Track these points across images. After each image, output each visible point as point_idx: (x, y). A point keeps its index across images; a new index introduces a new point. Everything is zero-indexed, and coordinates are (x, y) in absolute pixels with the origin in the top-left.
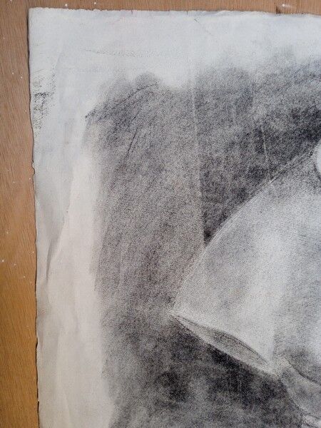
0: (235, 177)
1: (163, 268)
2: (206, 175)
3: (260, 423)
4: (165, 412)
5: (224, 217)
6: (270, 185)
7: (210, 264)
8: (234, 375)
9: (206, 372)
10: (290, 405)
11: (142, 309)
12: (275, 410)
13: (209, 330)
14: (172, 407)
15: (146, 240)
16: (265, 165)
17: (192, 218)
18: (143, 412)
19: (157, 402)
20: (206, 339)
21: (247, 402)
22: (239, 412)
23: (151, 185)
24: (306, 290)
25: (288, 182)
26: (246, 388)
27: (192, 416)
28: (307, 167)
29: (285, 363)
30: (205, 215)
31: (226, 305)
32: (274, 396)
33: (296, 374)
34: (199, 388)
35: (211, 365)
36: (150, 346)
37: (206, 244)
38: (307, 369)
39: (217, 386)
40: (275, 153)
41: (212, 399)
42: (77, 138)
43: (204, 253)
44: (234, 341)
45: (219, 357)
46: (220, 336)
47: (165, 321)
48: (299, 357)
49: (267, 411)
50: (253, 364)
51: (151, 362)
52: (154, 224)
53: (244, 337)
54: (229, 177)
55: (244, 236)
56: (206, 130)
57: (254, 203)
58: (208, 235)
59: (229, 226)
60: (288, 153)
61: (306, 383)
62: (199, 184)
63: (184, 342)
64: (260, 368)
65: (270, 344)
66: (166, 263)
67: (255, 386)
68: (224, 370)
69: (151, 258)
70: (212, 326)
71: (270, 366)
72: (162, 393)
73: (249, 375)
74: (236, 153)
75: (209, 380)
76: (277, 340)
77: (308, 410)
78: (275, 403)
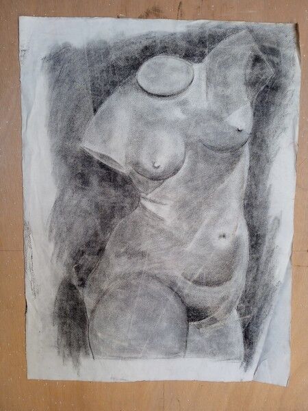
0: (105, 85)
1: (76, 125)
2: (93, 84)
3: (122, 197)
4: (80, 191)
5: (101, 103)
6: (120, 88)
7: (97, 123)
8: (110, 174)
9: (97, 172)
10: (134, 188)
11: (68, 144)
12: (128, 190)
13: (97, 153)
14: (83, 189)
15: (69, 113)
16: (117, 80)
17: (88, 103)
18: (70, 192)
19: (76, 187)
20: (97, 158)
21: (116, 187)
22: (113, 191)
23: (70, 88)
24: (137, 135)
25: (127, 87)
26: (115, 180)
27: (91, 193)
28: (134, 81)
29: (131, 168)
30: (93, 102)
31: (104, 142)
32: (127, 183)
33: (136, 173)
34: (94, 180)
35: (99, 169)
36: (72, 160)
37: (95, 115)
38: (140, 170)
39: (102, 179)
40: (121, 75)
41: (100, 185)
42: (38, 68)
43: (94, 118)
44: (109, 158)
45: (103, 166)
46: (103, 156)
47: (78, 149)
48: (136, 165)
49: (125, 191)
50: (117, 169)
51: (72, 168)
52: (72, 105)
53: (113, 156)
54: (103, 85)
55: (110, 110)
56: (92, 65)
57: (113, 96)
58: (95, 111)
59: (103, 107)
60: (126, 75)
61: (140, 177)
62: (90, 88)
63: (87, 159)
64: (120, 170)
65: (124, 159)
66: (78, 123)
67: (119, 179)
68: (105, 172)
69: (71, 120)
70: (99, 151)
71: (124, 170)
72: (78, 182)
73: (116, 174)
74: (105, 74)
75: (99, 176)
76: (126, 157)
77: (142, 190)
78: (128, 187)
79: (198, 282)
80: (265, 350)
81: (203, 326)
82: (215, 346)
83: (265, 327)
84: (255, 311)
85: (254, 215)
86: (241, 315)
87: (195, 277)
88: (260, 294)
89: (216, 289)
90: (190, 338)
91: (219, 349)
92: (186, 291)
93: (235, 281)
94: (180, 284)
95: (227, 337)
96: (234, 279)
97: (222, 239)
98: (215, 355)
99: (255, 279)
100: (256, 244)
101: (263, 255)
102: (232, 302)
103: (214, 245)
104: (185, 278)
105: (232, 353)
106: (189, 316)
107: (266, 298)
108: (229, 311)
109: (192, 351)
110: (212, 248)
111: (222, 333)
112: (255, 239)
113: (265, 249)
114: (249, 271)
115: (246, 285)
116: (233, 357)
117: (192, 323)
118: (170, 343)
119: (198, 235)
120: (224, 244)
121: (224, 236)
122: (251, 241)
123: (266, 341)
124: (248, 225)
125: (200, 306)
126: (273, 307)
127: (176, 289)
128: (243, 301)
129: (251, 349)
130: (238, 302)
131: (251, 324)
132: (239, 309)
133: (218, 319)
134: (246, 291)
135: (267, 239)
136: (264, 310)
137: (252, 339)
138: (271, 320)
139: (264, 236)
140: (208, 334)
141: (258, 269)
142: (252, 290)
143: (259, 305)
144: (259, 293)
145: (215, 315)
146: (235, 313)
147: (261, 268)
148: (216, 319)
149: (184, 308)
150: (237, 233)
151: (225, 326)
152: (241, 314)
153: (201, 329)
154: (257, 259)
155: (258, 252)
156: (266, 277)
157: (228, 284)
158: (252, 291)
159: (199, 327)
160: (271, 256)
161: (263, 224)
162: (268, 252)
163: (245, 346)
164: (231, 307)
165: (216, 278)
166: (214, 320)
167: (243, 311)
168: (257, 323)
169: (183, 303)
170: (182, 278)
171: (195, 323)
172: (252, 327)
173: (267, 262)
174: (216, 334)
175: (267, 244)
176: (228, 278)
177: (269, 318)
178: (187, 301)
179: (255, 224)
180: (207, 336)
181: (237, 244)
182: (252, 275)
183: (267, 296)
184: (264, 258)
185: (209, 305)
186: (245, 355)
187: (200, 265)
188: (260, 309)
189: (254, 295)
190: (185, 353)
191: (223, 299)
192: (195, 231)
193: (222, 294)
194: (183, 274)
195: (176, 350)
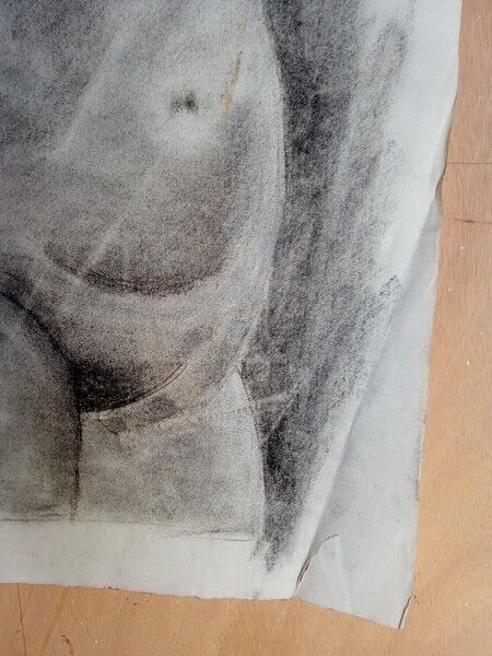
79: (104, 279)
80: (335, 509)
81: (130, 423)
82: (169, 488)
83: (337, 433)
84: (305, 377)
85: (304, 16)
86: (256, 391)
87: (94, 259)
88: (321, 321)
89: (170, 302)
90: (88, 462)
91: (185, 498)
92: (66, 309)
93: (235, 276)
94: (41, 284)
95: (210, 462)
96: (230, 268)
97: (185, 116)
98: (169, 517)
99: (306, 271)
100: (312, 135)
101: (338, 179)
102: (224, 347)
103: (155, 138)
104: (59, 262)
105: (227, 512)
106: (79, 394)
107: (344, 336)
108: (214, 376)
109: (96, 502)
110: (147, 151)
111: (192, 449)
112: (307, 114)
113: (343, 157)
114: (284, 240)
115: (273, 290)
116: (231, 524)
117: (93, 415)
118: (24, 476)
119: (91, 99)
120: (191, 137)
121: (190, 104)
122: (292, 123)
123: (340, 480)
124: (282, 56)
125: (117, 358)
126: (368, 368)
127: (28, 303)
128: (261, 345)
129: (291, 501)
130: (244, 349)
131: (289, 423)
132: (247, 374)
133: (179, 405)
134: (272, 312)
135: (353, 113)
136: (334, 376)
137: (291, 469)
138: (358, 413)
139: (344, 101)
140: (146, 452)
141: (316, 234)
142: (294, 306)
143: (319, 362)
144: (320, 318)
145: (169, 390)
146: (235, 384)
147: (330, 228)
148: (172, 404)
149: (61, 367)
150: (239, 92)
151: (204, 427)
152: (254, 388)
153: (123, 435)
154: (317, 195)
155: (319, 166)
156: (345, 260)
157: (208, 287)
158: (295, 311)
159: (118, 427)
160: (366, 183)
161: (341, 52)
162: (356, 166)
163: (267, 490)
164: (221, 363)
165: (166, 265)
166: (166, 408)
167: (262, 378)
168: (309, 421)
169: (57, 346)
170: (49, 265)
171: (103, 415)
172: (293, 434)
173: (352, 204)
174: (174, 452)
175: (352, 134)
176: (211, 265)
177: (352, 404)
178: (71, 341)
179: (308, 54)
180: (145, 454)
181: (238, 135)
182: (294, 256)
183: (346, 329)
184: (339, 191)
185: (146, 357)
186: (270, 520)
187: (108, 218)
188: (323, 374)
189: (301, 325)
190: (74, 506)
191: (195, 338)
192: (80, 83)
193: (190, 322)
194: (49, 249)
195: (45, 497)
